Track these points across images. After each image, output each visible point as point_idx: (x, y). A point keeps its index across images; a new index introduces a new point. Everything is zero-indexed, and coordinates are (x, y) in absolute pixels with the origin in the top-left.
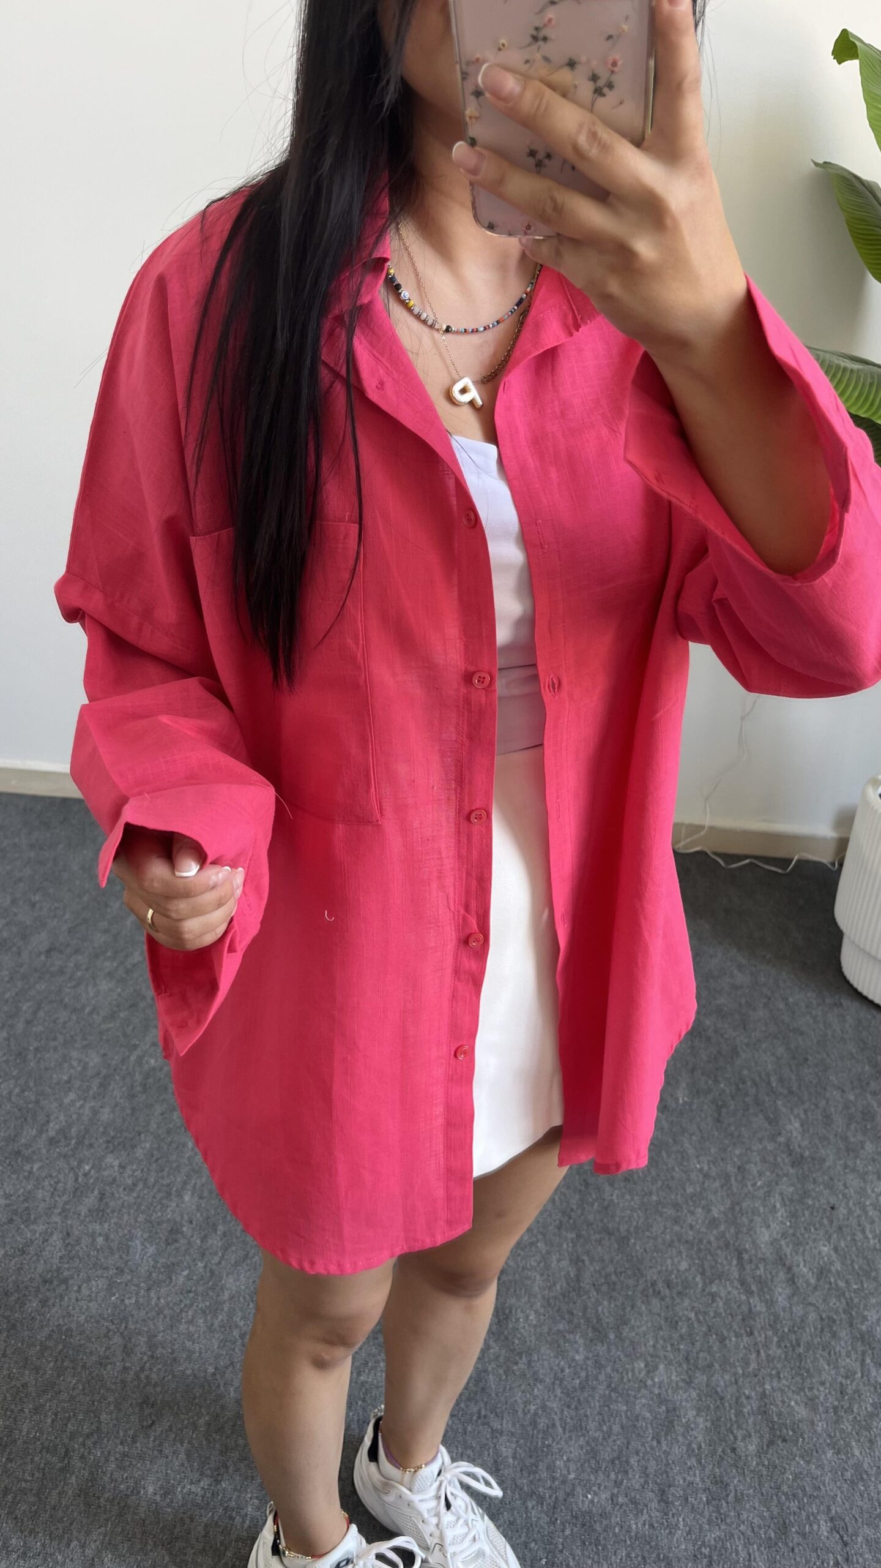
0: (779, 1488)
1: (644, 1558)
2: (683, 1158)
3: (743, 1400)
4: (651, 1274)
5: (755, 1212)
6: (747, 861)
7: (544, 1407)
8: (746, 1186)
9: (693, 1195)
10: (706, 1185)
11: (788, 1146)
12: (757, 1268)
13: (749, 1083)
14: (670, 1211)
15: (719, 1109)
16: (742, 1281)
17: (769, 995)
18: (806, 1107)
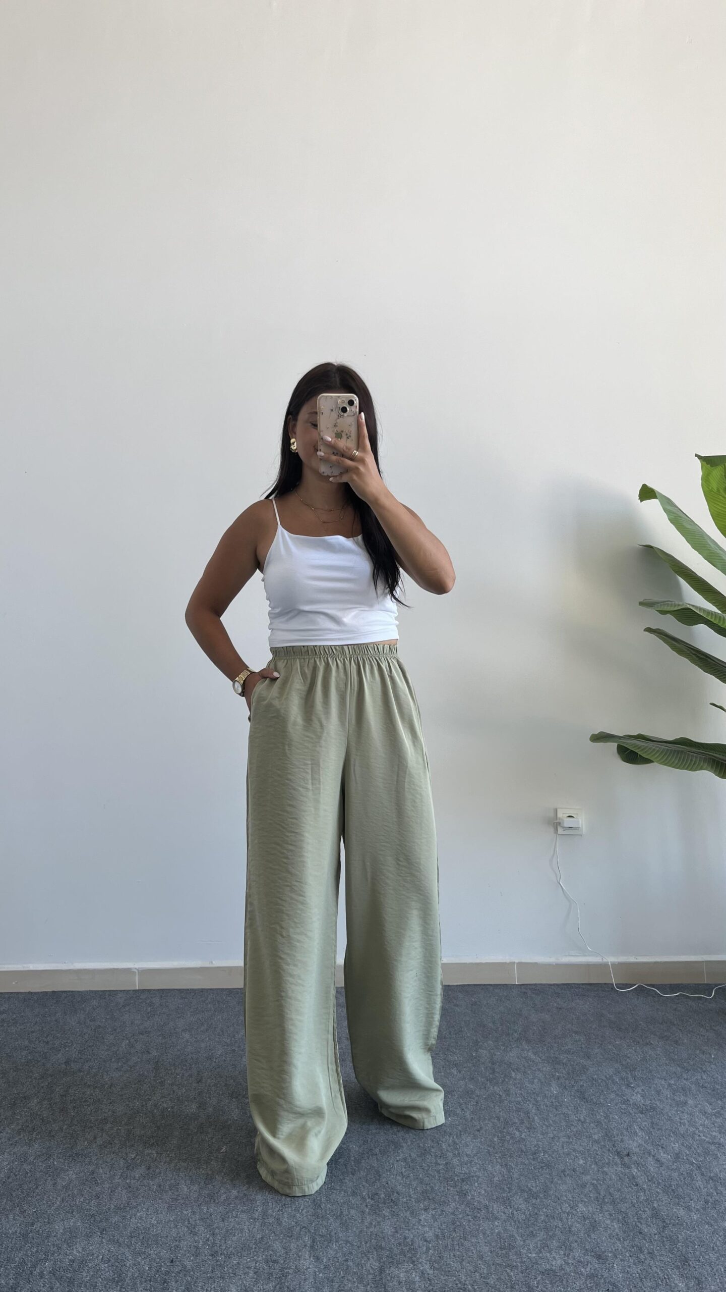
2: (566, 1117)
3: (640, 1212)
4: (561, 1167)
5: (622, 1134)
7: (505, 1230)
11: (636, 1105)
13: (600, 1081)
16: (625, 1165)
17: (600, 1043)
18: (643, 1088)
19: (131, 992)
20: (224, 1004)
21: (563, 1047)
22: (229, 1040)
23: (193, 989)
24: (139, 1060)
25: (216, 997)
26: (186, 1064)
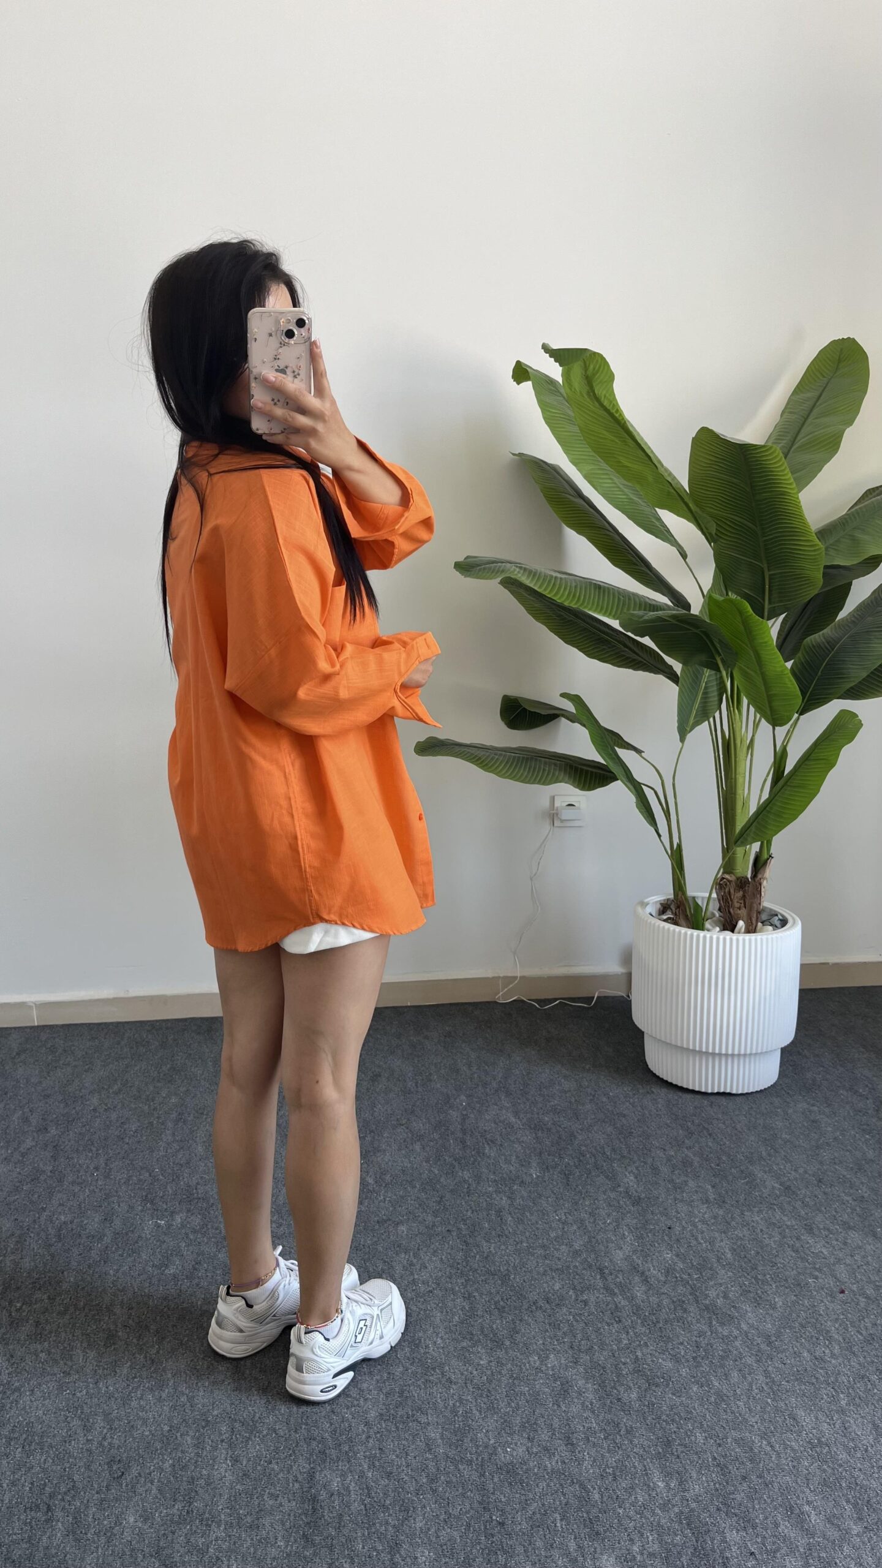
0: (660, 1418)
1: (561, 1485)
2: (544, 1214)
3: (621, 1365)
4: (533, 1296)
5: (608, 1240)
6: (557, 1002)
7: (461, 1400)
8: (599, 1225)
9: (557, 1237)
10: (566, 1229)
11: (627, 1193)
12: (617, 1277)
13: (588, 1156)
14: (540, 1252)
15: (567, 1176)
16: (606, 1288)
17: (593, 1093)
18: (637, 1164)
19: (29, 1030)
20: (144, 1046)
21: (550, 1102)
22: (147, 1107)
23: (106, 1023)
24: (34, 1144)
25: (134, 1035)
26: (94, 1149)
